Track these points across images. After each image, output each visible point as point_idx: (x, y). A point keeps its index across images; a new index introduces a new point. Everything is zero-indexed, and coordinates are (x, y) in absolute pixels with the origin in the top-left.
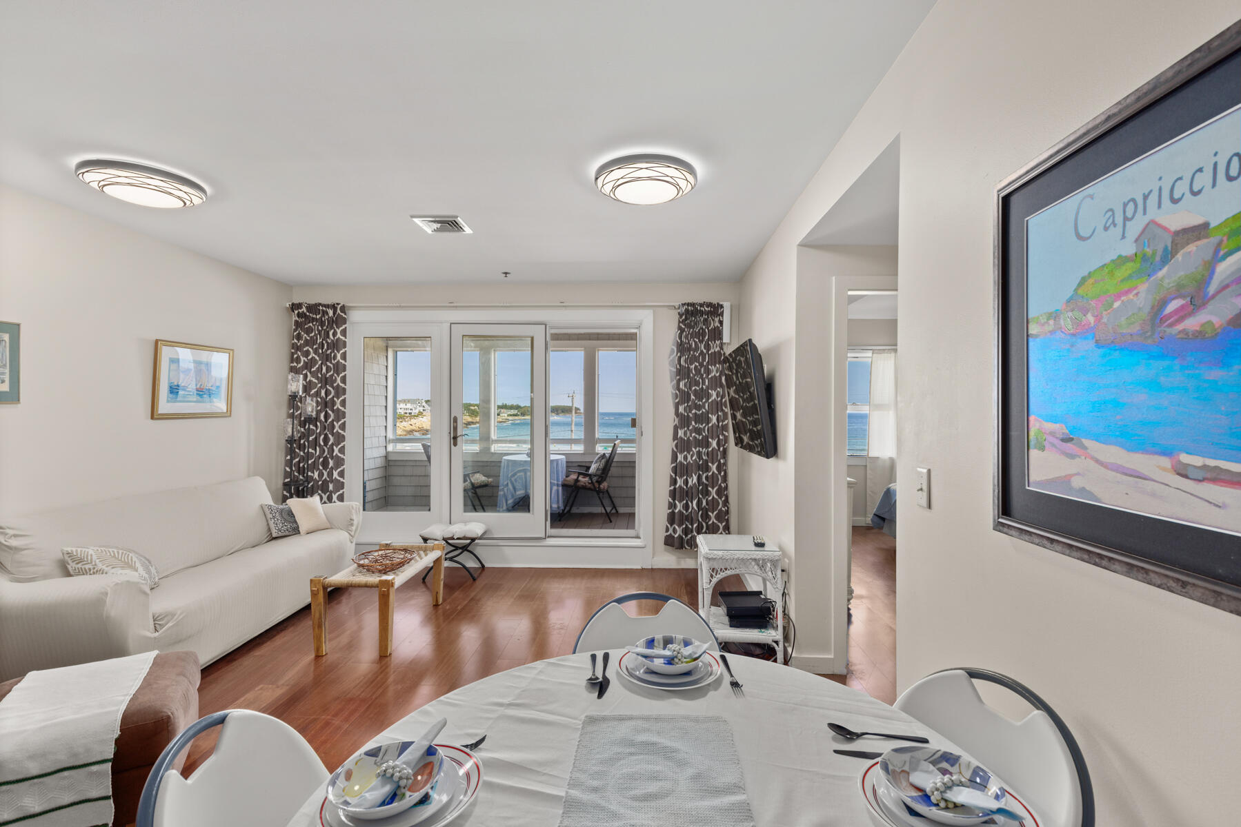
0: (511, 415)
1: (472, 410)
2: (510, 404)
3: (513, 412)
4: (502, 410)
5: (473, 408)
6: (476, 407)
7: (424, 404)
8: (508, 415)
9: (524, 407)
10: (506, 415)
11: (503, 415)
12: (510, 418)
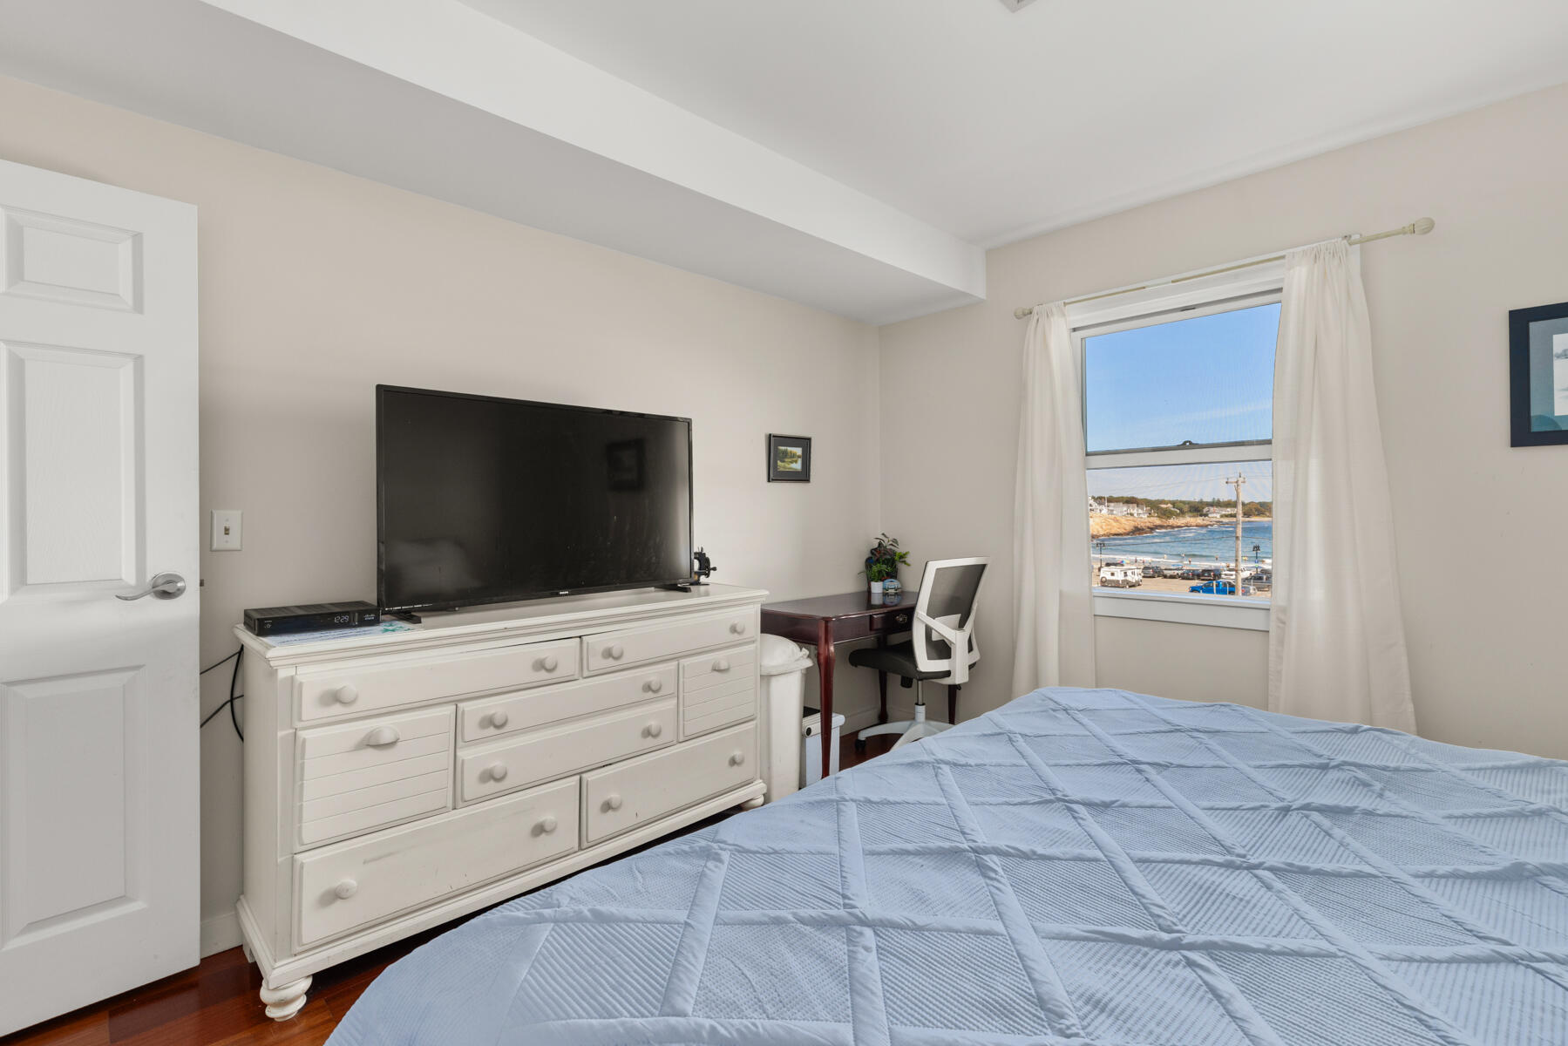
0: (1227, 516)
1: (1162, 508)
2: (1226, 499)
3: (1229, 511)
4: (1212, 509)
5: (1163, 506)
6: (1169, 505)
7: (1091, 502)
8: (1222, 516)
9: (1249, 503)
10: (1218, 516)
11: (1215, 515)
12: (1226, 520)
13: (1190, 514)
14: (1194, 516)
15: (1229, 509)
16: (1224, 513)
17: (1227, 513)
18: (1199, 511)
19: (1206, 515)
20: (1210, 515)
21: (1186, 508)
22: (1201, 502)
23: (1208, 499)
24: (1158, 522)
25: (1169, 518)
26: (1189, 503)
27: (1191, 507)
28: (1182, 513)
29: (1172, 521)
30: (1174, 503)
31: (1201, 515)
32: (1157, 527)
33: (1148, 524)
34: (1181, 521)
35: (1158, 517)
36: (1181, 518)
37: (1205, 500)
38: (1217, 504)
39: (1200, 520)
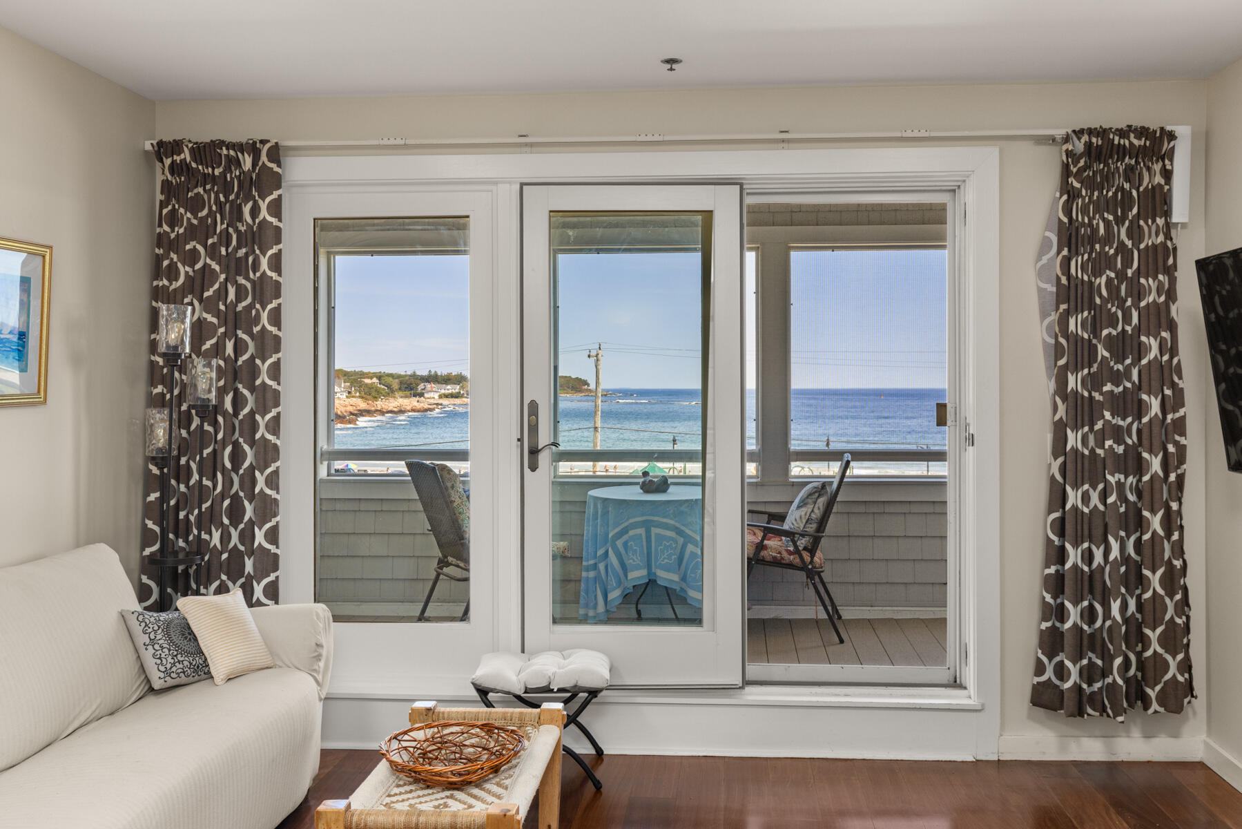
0: (446, 396)
1: (367, 385)
3: (450, 389)
4: (429, 386)
5: (367, 381)
6: (375, 380)
8: (440, 397)
10: (437, 397)
11: (431, 395)
12: (445, 402)
13: (401, 393)
14: (406, 397)
15: (449, 387)
16: (443, 391)
17: (447, 392)
18: (411, 389)
19: (421, 395)
20: (426, 395)
21: (395, 385)
22: (414, 376)
23: (423, 372)
24: (362, 405)
25: (376, 398)
26: (399, 376)
27: (401, 383)
28: (391, 392)
29: (380, 404)
30: (380, 377)
31: (415, 396)
32: (363, 413)
33: (350, 409)
34: (392, 404)
35: (361, 397)
36: (392, 400)
37: (419, 373)
38: (433, 379)
39: (413, 402)
